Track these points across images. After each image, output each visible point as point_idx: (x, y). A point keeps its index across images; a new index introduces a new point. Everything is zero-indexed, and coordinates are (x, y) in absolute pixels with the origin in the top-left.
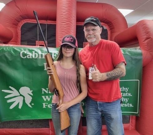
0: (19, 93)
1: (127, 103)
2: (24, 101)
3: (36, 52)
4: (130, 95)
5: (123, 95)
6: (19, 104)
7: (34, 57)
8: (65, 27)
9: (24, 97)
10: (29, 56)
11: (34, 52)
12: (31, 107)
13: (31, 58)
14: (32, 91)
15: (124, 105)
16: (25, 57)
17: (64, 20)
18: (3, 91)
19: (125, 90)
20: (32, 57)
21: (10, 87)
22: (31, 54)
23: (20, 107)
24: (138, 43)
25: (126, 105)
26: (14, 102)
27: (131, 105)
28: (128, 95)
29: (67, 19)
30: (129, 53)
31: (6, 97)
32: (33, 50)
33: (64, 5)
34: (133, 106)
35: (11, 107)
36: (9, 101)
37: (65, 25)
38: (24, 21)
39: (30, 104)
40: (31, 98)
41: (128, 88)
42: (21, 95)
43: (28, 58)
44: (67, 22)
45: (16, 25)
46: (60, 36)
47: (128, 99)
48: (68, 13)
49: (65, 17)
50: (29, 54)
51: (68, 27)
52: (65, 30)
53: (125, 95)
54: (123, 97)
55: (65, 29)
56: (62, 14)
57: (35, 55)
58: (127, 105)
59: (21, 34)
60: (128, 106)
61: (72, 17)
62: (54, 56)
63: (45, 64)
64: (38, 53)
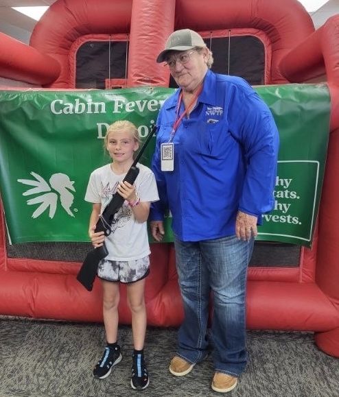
0: (50, 185)
1: (286, 215)
2: (59, 202)
3: (81, 101)
4: (294, 195)
5: (278, 196)
6: (49, 208)
7: (77, 110)
8: (147, 45)
9: (59, 195)
10: (68, 110)
11: (77, 100)
12: (72, 215)
13: (71, 112)
14: (73, 182)
15: (278, 217)
16: (61, 112)
17: (144, 30)
18: (19, 180)
19: (282, 184)
20: (74, 110)
21: (33, 174)
22: (71, 106)
23: (51, 215)
24: (325, 74)
25: (283, 219)
26: (39, 205)
27: (296, 221)
28: (289, 195)
29: (152, 26)
30: (296, 97)
31: (25, 194)
32: (77, 98)
34: (300, 223)
35: (36, 215)
36: (31, 202)
37: (147, 39)
38: (83, 38)
39: (71, 209)
40: (72, 197)
41: (291, 180)
42: (53, 191)
43: (66, 113)
44: (151, 32)
45: (66, 49)
46: (135, 65)
47: (289, 205)
48: (154, 12)
49: (148, 23)
50: (68, 106)
51: (152, 43)
52: (147, 50)
53: (281, 195)
54: (276, 199)
55: (146, 48)
56: (141, 17)
57: (80, 106)
58: (287, 219)
59: (77, 67)
60: (289, 221)
61: (162, 22)
62: (119, 108)
63: (99, 125)
64: (86, 103)
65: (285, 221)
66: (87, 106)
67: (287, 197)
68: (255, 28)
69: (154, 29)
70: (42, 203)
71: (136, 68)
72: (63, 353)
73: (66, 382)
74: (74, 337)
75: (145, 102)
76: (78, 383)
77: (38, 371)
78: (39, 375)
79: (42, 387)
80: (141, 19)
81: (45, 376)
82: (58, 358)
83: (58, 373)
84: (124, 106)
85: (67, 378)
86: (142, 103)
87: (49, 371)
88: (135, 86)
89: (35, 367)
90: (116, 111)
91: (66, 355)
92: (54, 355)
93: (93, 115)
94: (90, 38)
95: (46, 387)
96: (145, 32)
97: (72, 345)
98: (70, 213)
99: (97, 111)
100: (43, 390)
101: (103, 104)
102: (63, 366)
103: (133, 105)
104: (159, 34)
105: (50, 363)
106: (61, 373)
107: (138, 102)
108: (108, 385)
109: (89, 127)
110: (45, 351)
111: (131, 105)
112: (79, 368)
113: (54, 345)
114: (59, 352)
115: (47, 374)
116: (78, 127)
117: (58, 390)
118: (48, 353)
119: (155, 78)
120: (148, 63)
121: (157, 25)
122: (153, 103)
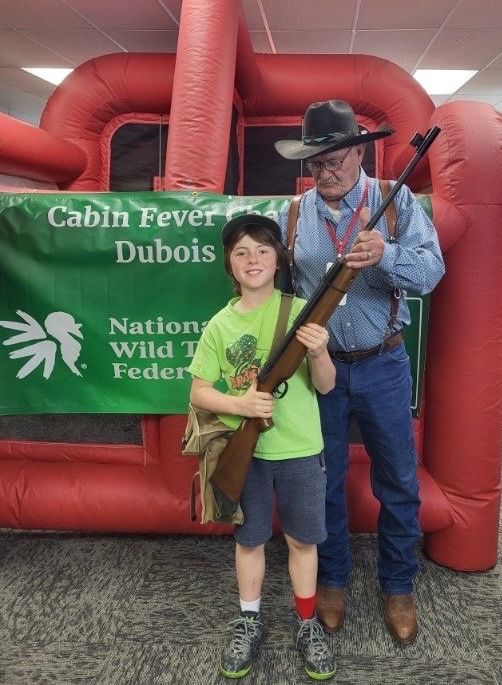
0: (45, 329)
2: (59, 354)
3: (95, 208)
6: (43, 363)
7: (87, 222)
8: (191, 135)
9: (58, 344)
10: (74, 221)
12: (78, 373)
13: (78, 224)
14: (80, 325)
16: (63, 224)
17: (188, 114)
20: (82, 222)
21: (19, 313)
22: (79, 215)
23: (47, 374)
26: (27, 359)
29: (197, 108)
31: (6, 343)
33: (190, 68)
35: (22, 373)
36: (15, 355)
37: (191, 127)
38: (121, 119)
39: (77, 364)
40: (78, 347)
42: (50, 338)
43: (71, 225)
44: (197, 117)
45: (96, 132)
46: (174, 162)
49: (193, 103)
50: (75, 216)
51: (198, 131)
52: (190, 141)
55: (190, 138)
57: (92, 217)
62: (148, 220)
63: (119, 244)
64: (100, 211)
66: (102, 217)
69: (201, 112)
70: (32, 356)
71: (175, 165)
72: (60, 580)
73: (58, 623)
74: (81, 556)
75: (185, 213)
76: (76, 623)
77: (16, 609)
78: (18, 615)
79: (21, 632)
80: (184, 99)
81: (27, 616)
82: (51, 588)
83: (48, 610)
84: (155, 218)
85: (61, 618)
86: (180, 215)
87: (34, 607)
88: (174, 189)
89: (14, 603)
90: (144, 224)
91: (65, 583)
92: (46, 584)
93: (110, 230)
94: (132, 118)
95: (26, 632)
96: (189, 117)
97: (75, 568)
98: (75, 370)
99: (116, 224)
100: (21, 637)
101: (126, 215)
102: (57, 600)
103: (169, 217)
104: (209, 119)
105: (38, 597)
106: (53, 610)
107: (176, 213)
108: (121, 624)
109: (102, 246)
110: (33, 579)
111: (165, 216)
112: (81, 602)
113: (48, 569)
114: (55, 579)
115: (30, 613)
116: (88, 246)
117: (42, 637)
118: (35, 582)
119: (203, 180)
120: (191, 159)
121: (205, 107)
122: (196, 214)
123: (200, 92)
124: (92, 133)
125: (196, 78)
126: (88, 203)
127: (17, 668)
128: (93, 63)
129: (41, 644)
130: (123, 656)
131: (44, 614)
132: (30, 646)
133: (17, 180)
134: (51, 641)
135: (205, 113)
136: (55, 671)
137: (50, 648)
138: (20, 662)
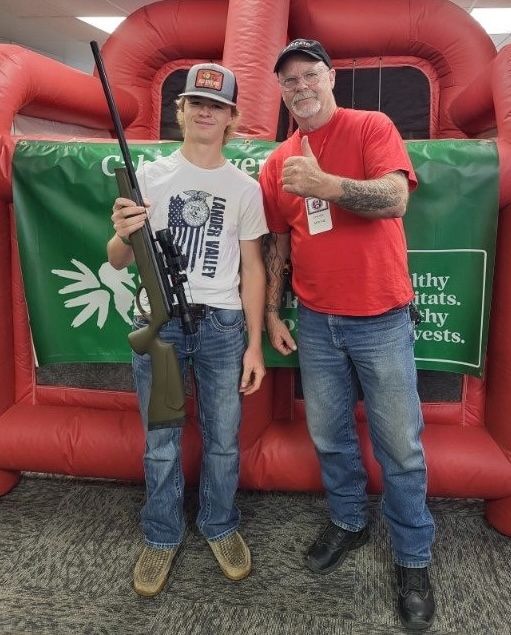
0: (99, 279)
1: (442, 329)
2: (112, 304)
3: (147, 158)
4: (452, 300)
5: (430, 302)
6: (97, 312)
8: (244, 81)
9: (112, 293)
11: (142, 156)
12: (131, 322)
14: (133, 275)
15: (431, 334)
17: (241, 59)
18: (54, 271)
19: (435, 284)
21: (74, 262)
23: (101, 323)
25: (437, 336)
26: (82, 307)
27: (457, 338)
28: (445, 299)
29: (251, 54)
31: (62, 292)
33: (244, 13)
34: (463, 342)
35: (77, 322)
36: (70, 304)
38: (172, 65)
40: (131, 297)
41: (447, 278)
42: (103, 287)
44: (250, 62)
47: (446, 315)
51: (251, 77)
53: (434, 300)
54: (428, 306)
55: (243, 84)
58: (443, 335)
60: (446, 340)
65: (441, 338)
67: (442, 302)
68: (415, 55)
69: (254, 57)
70: (87, 305)
72: (112, 530)
73: (109, 575)
74: (132, 505)
75: (238, 161)
77: (69, 558)
78: (70, 564)
79: (73, 582)
80: (237, 44)
81: (78, 566)
82: (103, 538)
83: (100, 560)
85: (112, 569)
87: (87, 557)
89: (67, 551)
91: (115, 533)
92: (98, 533)
94: (182, 64)
95: (78, 583)
96: (242, 62)
97: (126, 518)
98: (127, 320)
100: (73, 587)
102: (108, 551)
104: (262, 64)
105: (91, 546)
106: (105, 561)
108: (171, 579)
110: (85, 527)
113: (100, 518)
114: (106, 528)
115: (82, 562)
117: (95, 588)
118: (88, 531)
119: (256, 127)
121: (258, 52)
122: (249, 162)
123: (253, 37)
124: (145, 81)
125: (250, 23)
126: (140, 153)
127: (71, 620)
128: (145, 10)
129: (93, 596)
130: (174, 614)
131: (95, 564)
132: (82, 598)
133: (72, 128)
134: (102, 594)
135: (257, 58)
136: (107, 626)
137: (102, 601)
138: (72, 614)
